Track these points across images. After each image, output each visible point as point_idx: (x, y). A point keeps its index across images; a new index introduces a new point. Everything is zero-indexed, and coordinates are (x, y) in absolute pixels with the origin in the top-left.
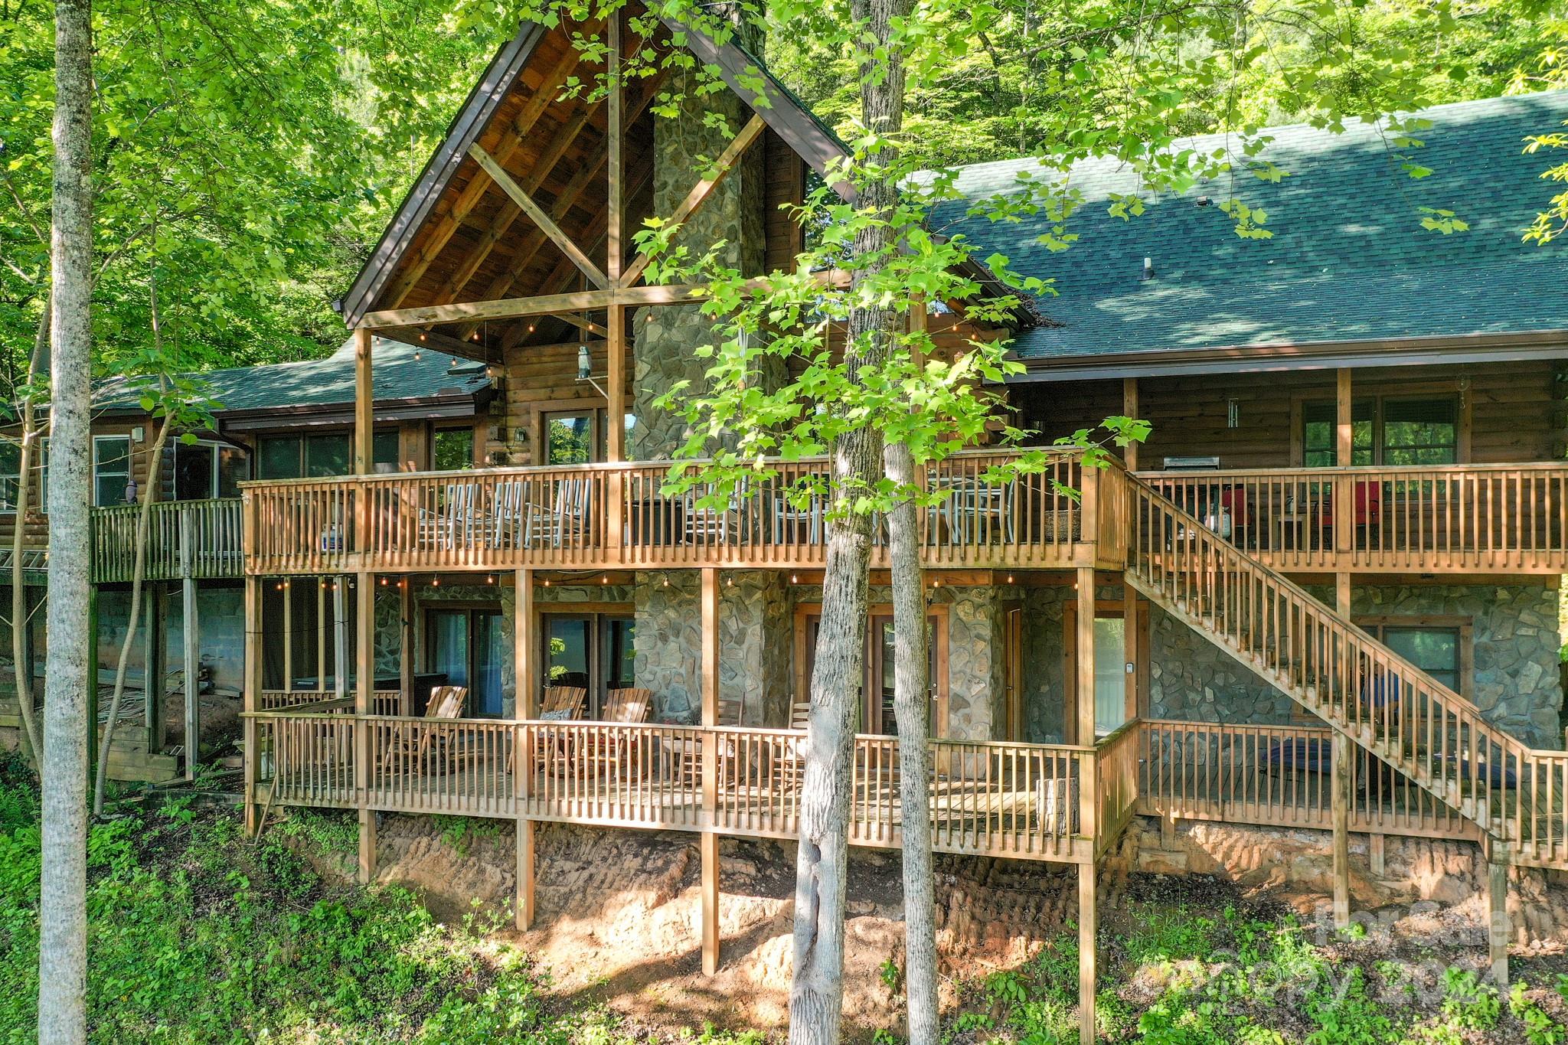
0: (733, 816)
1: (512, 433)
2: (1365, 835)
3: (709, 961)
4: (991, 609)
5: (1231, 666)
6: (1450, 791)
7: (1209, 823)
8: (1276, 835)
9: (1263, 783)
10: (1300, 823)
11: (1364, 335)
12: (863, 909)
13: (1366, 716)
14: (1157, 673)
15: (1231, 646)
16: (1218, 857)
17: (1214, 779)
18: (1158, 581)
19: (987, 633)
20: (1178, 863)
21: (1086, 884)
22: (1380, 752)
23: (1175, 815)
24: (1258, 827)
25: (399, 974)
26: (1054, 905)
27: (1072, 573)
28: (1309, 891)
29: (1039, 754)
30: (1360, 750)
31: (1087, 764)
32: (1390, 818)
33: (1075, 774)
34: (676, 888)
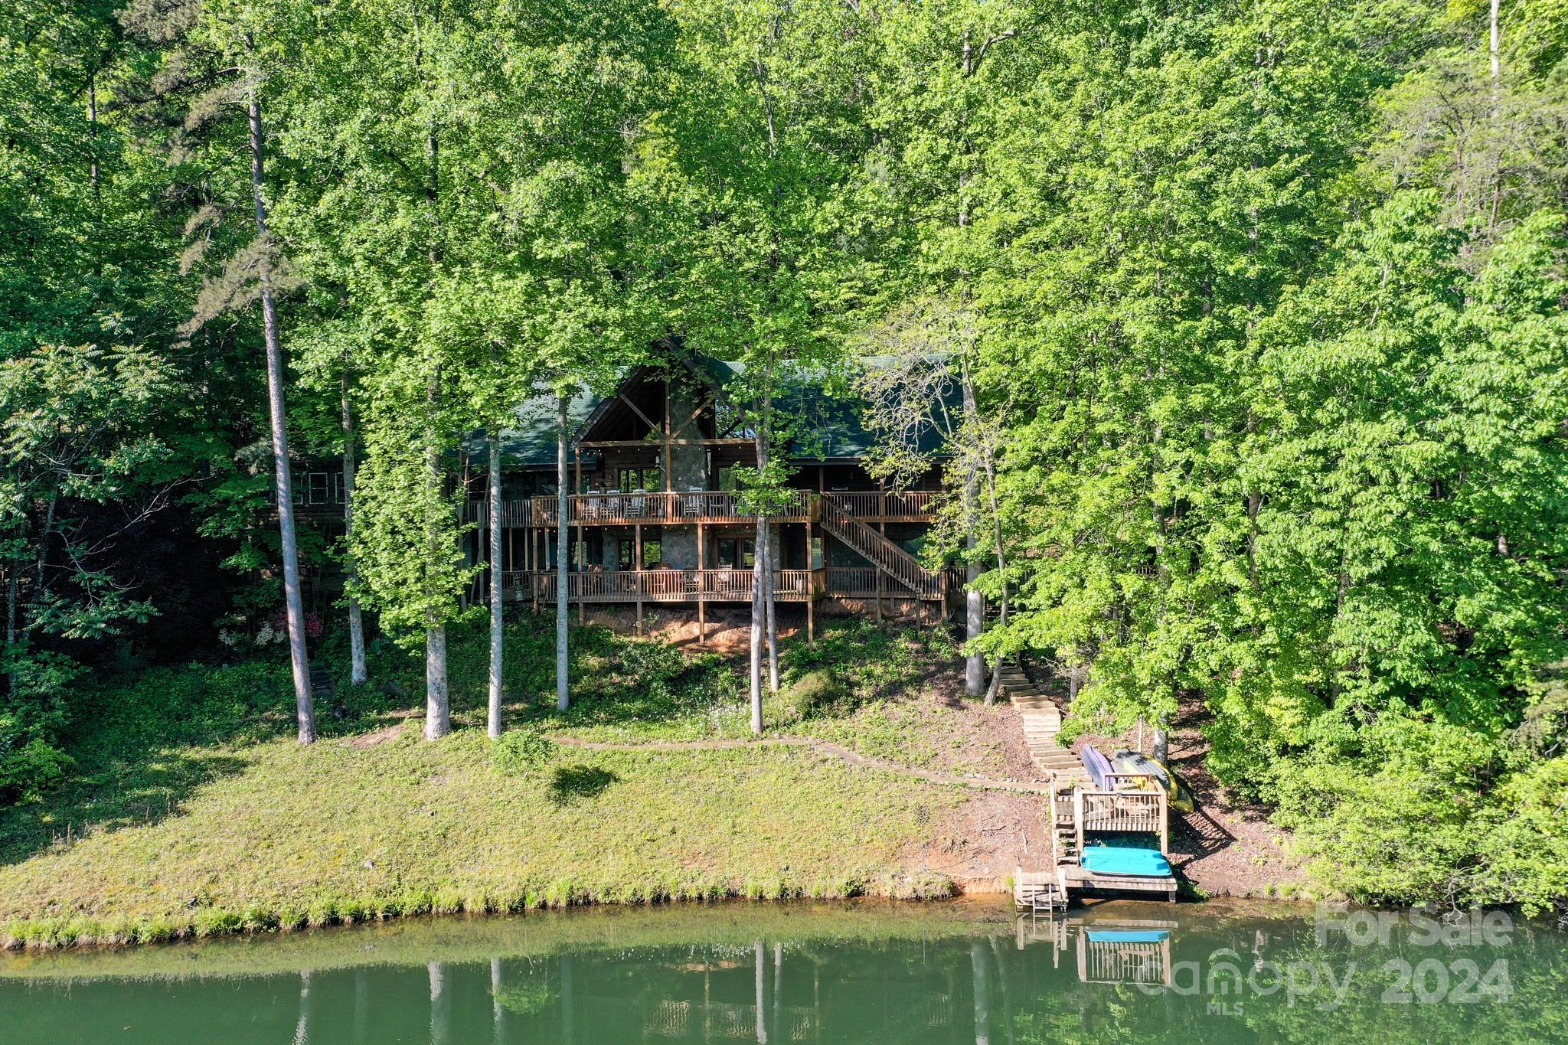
0: (709, 596)
1: (607, 476)
2: (887, 598)
3: (702, 638)
4: (778, 530)
7: (846, 598)
8: (863, 600)
9: (861, 586)
10: (871, 596)
12: (745, 623)
13: (885, 562)
14: (830, 552)
15: (849, 544)
16: (848, 607)
17: (847, 585)
18: (831, 526)
21: (810, 607)
22: (888, 572)
23: (836, 596)
24: (859, 598)
27: (805, 524)
28: (871, 613)
29: (797, 573)
30: (883, 572)
31: (810, 576)
32: (896, 593)
33: (807, 578)
34: (686, 622)
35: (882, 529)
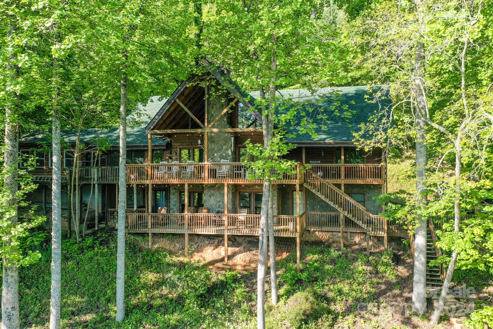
0: (231, 231)
1: (173, 153)
2: (347, 232)
3: (226, 259)
4: (277, 190)
5: (323, 201)
6: (360, 223)
7: (319, 231)
8: (331, 233)
9: (329, 224)
10: (335, 230)
11: (345, 140)
12: (254, 249)
13: (346, 210)
14: (308, 202)
15: (323, 197)
16: (320, 237)
17: (320, 223)
18: (309, 185)
19: (276, 195)
20: (313, 239)
21: (298, 240)
22: (348, 216)
23: (312, 230)
24: (328, 231)
25: (165, 264)
26: (291, 247)
27: (295, 185)
28: (337, 242)
29: (289, 218)
30: (346, 217)
31: (298, 219)
32: (351, 229)
33: (296, 221)
34: (217, 247)
35: (343, 188)
